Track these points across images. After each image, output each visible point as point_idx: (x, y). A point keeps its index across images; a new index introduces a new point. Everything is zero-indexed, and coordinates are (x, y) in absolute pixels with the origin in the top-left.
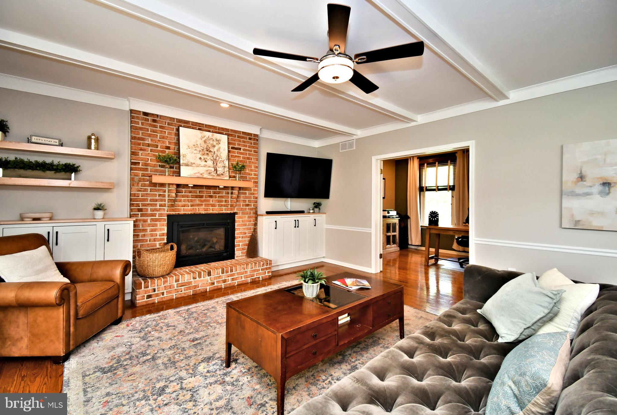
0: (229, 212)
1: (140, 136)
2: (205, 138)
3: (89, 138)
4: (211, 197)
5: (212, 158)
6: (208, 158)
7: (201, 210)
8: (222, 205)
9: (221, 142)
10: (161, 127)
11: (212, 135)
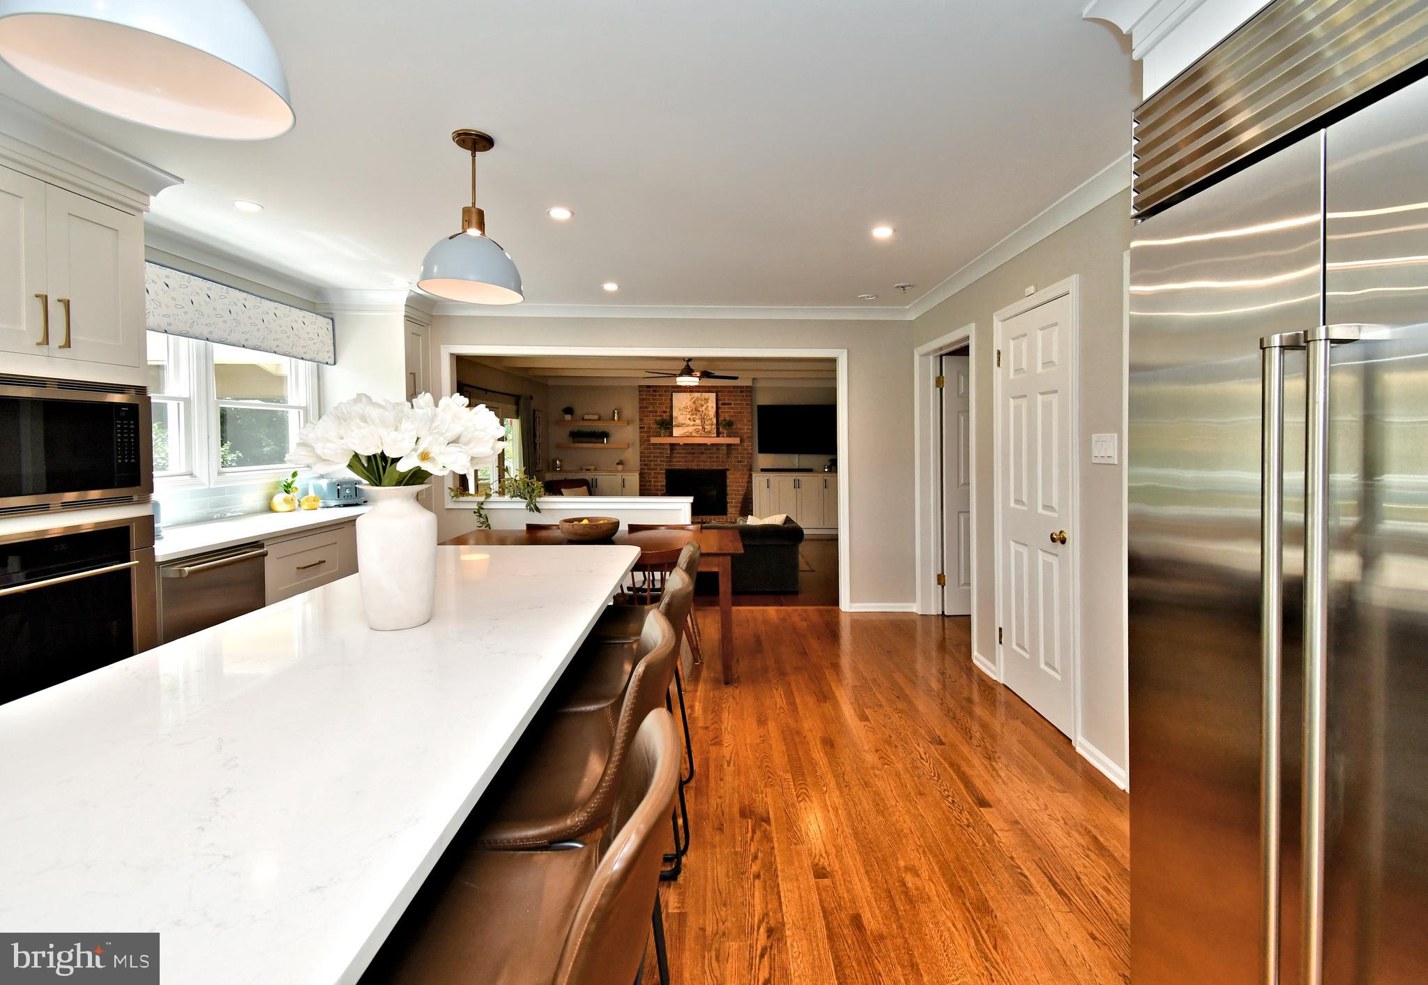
0: (720, 468)
1: (645, 405)
2: (695, 399)
3: (614, 413)
4: (702, 453)
5: (700, 417)
6: (697, 417)
7: (694, 466)
8: (713, 462)
9: (709, 401)
10: (659, 395)
11: (701, 395)
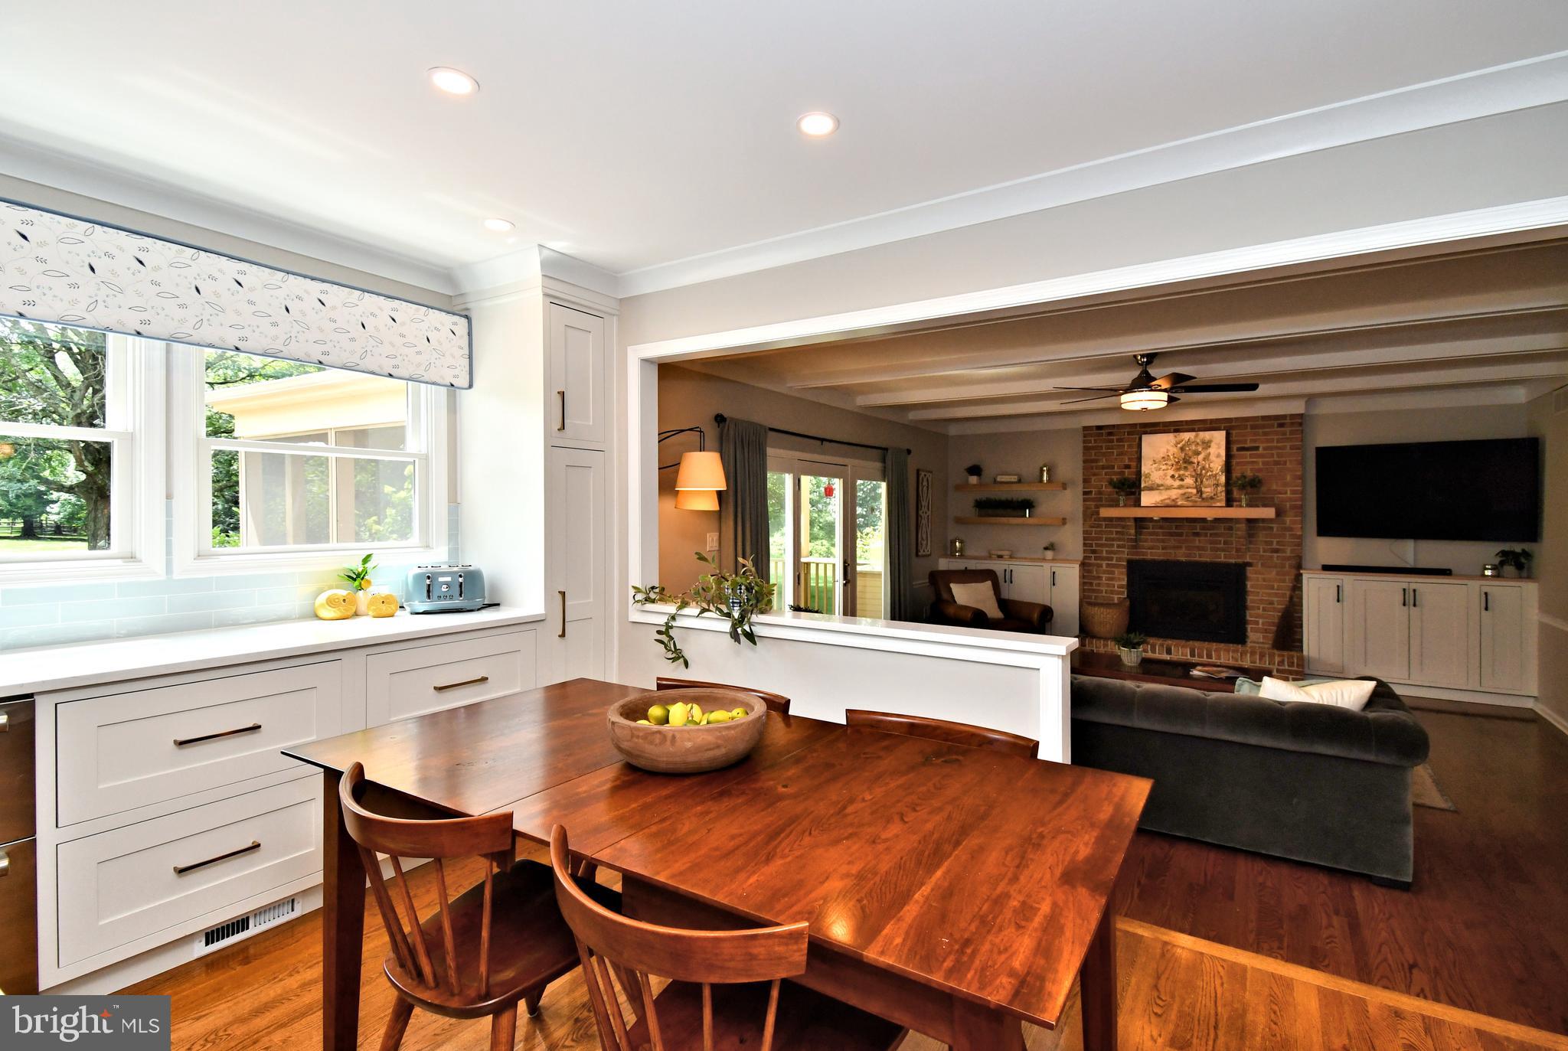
0: (1233, 561)
1: (1093, 457)
2: (1183, 442)
3: (1042, 471)
4: (1197, 534)
5: (1194, 474)
6: (1187, 474)
7: (1181, 555)
8: (1218, 549)
9: (1213, 444)
10: (1118, 440)
11: (1196, 436)
